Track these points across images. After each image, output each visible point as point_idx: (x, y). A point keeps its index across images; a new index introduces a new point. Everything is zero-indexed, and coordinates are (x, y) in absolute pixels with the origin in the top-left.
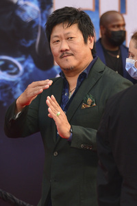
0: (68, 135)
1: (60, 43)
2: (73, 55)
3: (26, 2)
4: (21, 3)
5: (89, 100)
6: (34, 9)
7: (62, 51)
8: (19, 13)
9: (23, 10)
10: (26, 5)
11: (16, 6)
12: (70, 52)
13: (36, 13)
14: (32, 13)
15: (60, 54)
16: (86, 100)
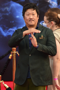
0: (37, 46)
1: (29, 16)
2: (33, 21)
3: (53, 2)
4: (51, 2)
5: (42, 36)
6: (55, 4)
7: (30, 19)
8: (50, 6)
9: (51, 5)
10: (52, 3)
11: (49, 3)
12: (33, 19)
13: (56, 6)
14: (55, 6)
15: (29, 20)
16: (41, 36)
